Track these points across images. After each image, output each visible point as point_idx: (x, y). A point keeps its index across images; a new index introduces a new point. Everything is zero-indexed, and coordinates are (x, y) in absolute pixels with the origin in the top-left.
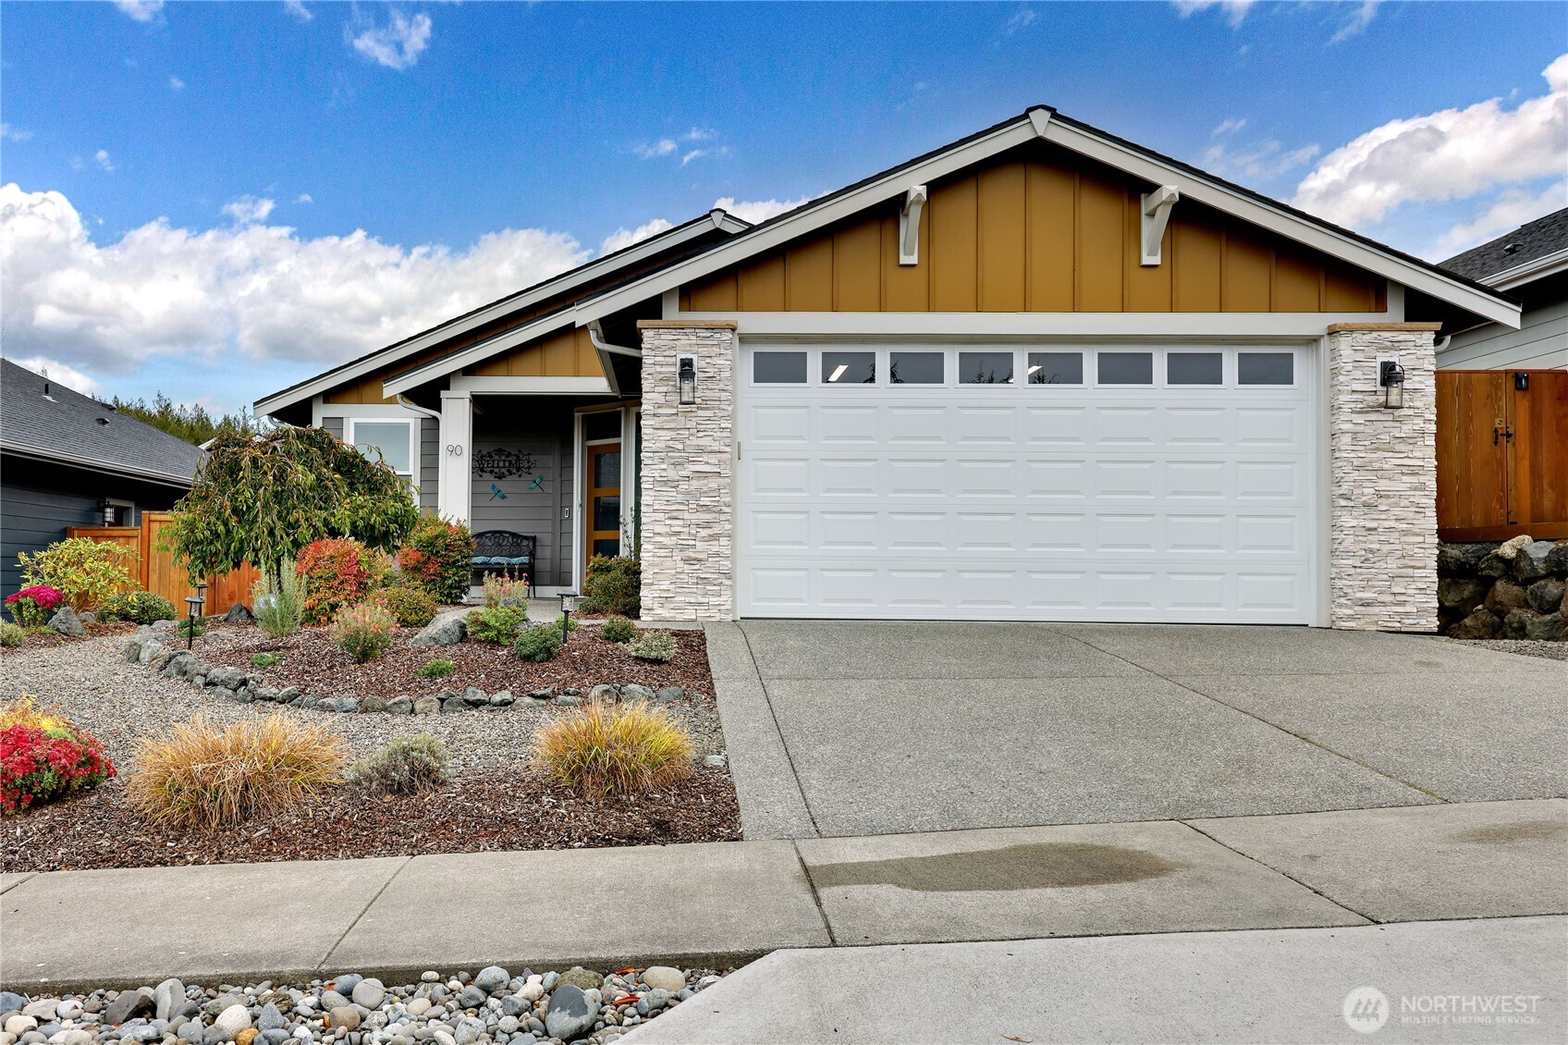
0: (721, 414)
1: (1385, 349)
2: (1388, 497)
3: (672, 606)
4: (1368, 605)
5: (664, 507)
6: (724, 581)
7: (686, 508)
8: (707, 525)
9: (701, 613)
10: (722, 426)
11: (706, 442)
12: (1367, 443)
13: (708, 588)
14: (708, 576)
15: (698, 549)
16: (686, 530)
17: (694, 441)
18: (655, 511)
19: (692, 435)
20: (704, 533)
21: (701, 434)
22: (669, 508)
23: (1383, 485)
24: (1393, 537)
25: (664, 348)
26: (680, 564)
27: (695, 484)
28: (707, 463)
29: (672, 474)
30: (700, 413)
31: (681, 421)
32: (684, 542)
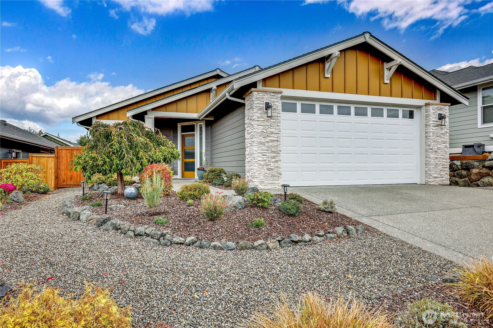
0: (277, 121)
1: (439, 110)
2: (440, 149)
3: (264, 184)
4: (436, 178)
5: (261, 152)
6: (279, 176)
7: (267, 152)
8: (274, 157)
9: (272, 186)
10: (278, 125)
11: (273, 130)
12: (436, 135)
13: (275, 178)
14: (275, 174)
15: (271, 165)
16: (268, 159)
17: (270, 130)
18: (258, 153)
19: (269, 128)
20: (273, 160)
21: (272, 127)
22: (262, 152)
23: (439, 146)
24: (441, 160)
25: (260, 98)
26: (266, 170)
27: (270, 144)
28: (274, 137)
29: (263, 140)
30: (272, 120)
31: (266, 123)
32: (267, 163)
